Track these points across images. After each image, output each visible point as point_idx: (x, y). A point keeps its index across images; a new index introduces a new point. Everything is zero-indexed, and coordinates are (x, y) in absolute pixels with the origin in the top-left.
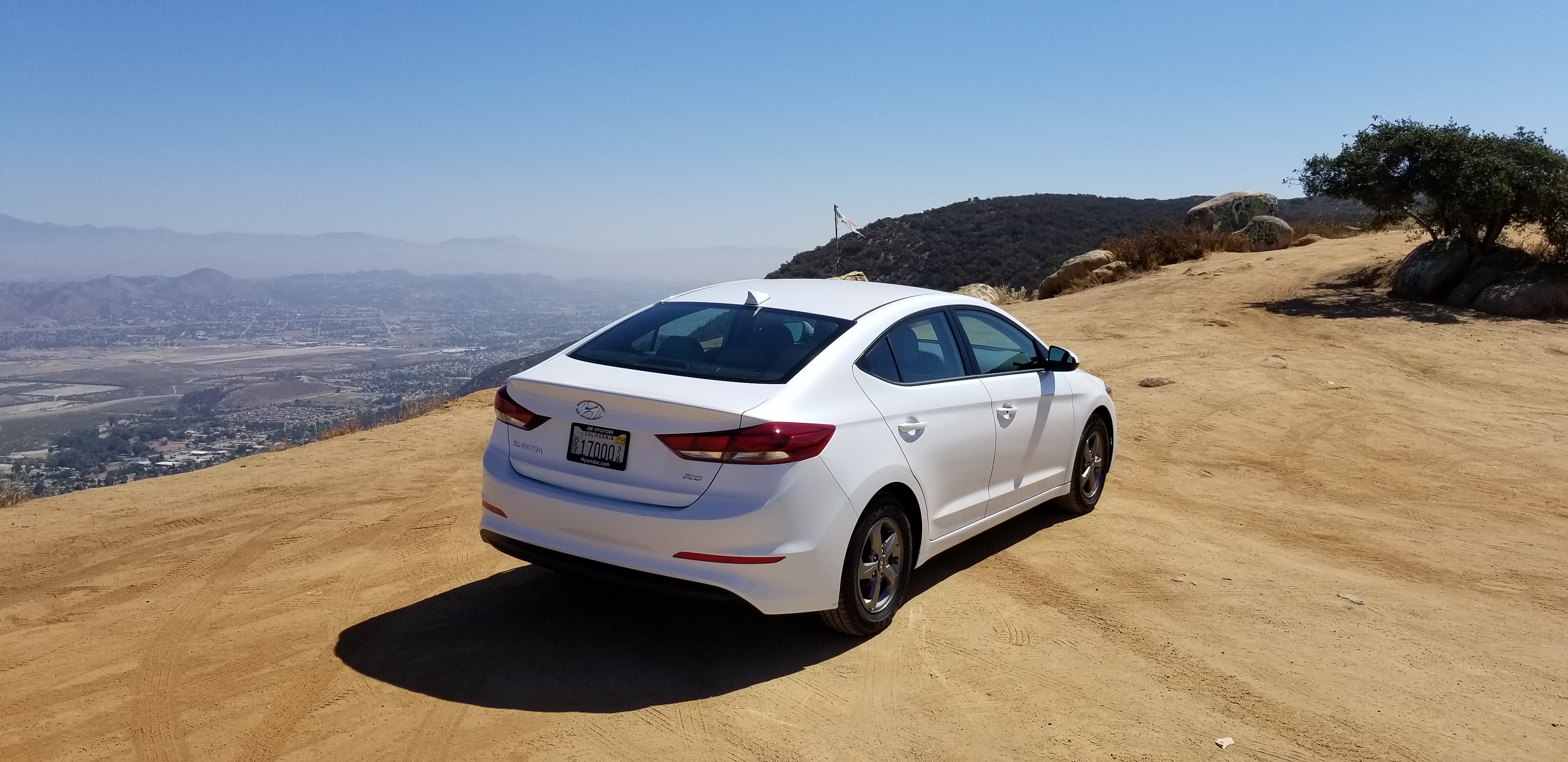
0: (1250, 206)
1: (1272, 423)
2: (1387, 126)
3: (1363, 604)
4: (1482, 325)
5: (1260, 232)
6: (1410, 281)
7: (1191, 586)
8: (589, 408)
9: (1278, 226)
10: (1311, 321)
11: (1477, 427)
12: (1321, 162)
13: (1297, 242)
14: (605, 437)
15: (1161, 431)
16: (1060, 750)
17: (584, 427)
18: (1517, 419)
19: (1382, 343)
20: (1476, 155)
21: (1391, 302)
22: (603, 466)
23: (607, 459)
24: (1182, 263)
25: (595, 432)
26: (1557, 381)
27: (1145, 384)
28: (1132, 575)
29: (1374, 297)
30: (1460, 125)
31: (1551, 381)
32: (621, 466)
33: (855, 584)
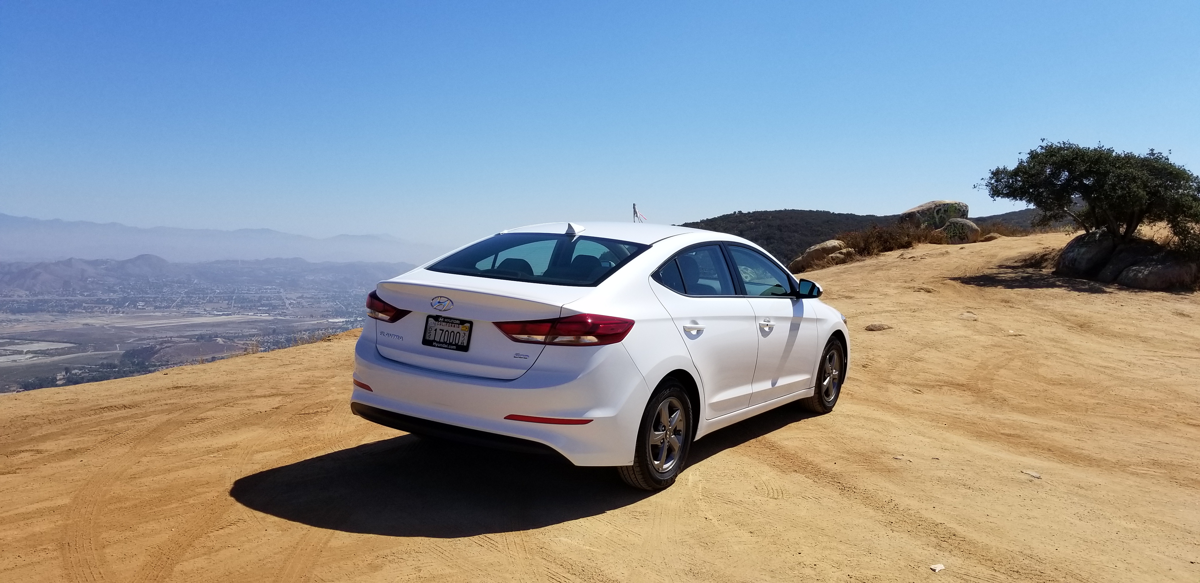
0: (948, 211)
1: (967, 357)
2: (1051, 146)
3: (1041, 479)
4: (1124, 295)
5: (955, 230)
6: (1069, 264)
7: (908, 463)
8: (441, 302)
9: (968, 226)
10: (994, 290)
11: (1123, 364)
12: (1002, 172)
13: (983, 239)
14: (453, 326)
15: (883, 361)
16: (808, 571)
17: (436, 318)
18: (1153, 360)
19: (1049, 306)
20: (1119, 168)
21: (1055, 278)
22: (450, 349)
23: (454, 343)
24: (896, 251)
25: (446, 322)
26: (1182, 335)
27: (870, 329)
28: (863, 454)
29: (1042, 275)
30: (1107, 147)
31: (1178, 335)
32: (465, 348)
33: (647, 447)
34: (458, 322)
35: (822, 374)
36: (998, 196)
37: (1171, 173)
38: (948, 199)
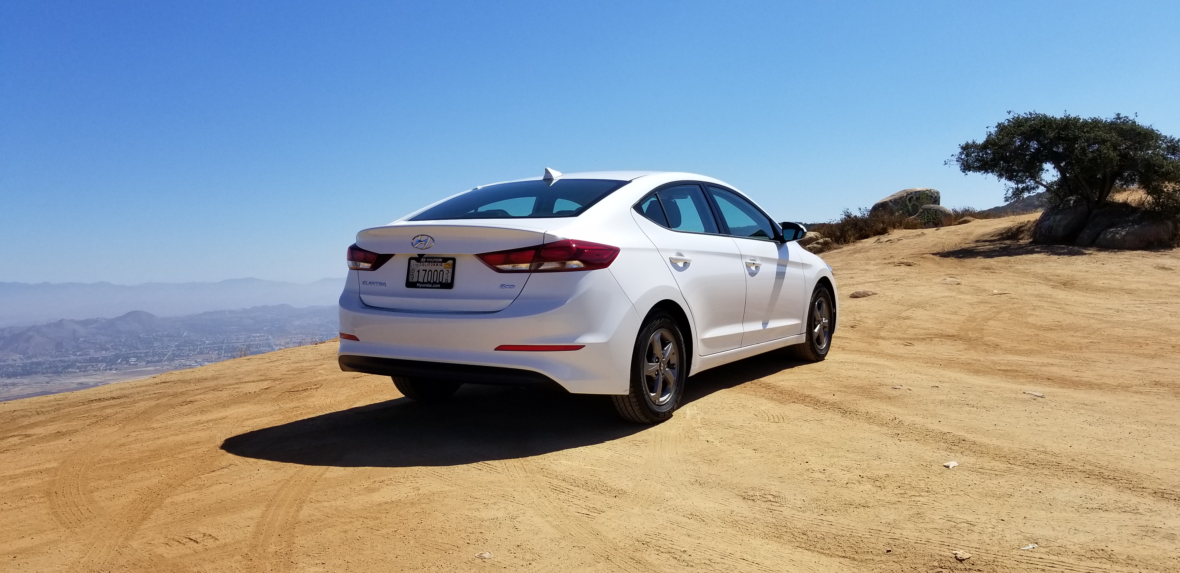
0: (920, 199)
1: (955, 313)
2: (1018, 118)
3: (1045, 398)
4: (1103, 255)
5: (929, 215)
6: (1046, 232)
7: (908, 391)
8: (421, 240)
9: (942, 212)
10: (974, 261)
11: (1110, 311)
12: (972, 146)
13: (956, 223)
14: (436, 265)
15: (870, 322)
16: (817, 475)
17: (418, 258)
18: (1140, 307)
19: (1030, 269)
20: (1088, 132)
21: (1034, 246)
22: (435, 288)
23: (438, 282)
24: (872, 238)
25: (428, 262)
26: (1166, 285)
27: (854, 296)
28: (861, 388)
29: (1020, 245)
30: (1073, 115)
31: (1162, 285)
32: (449, 285)
33: (642, 377)
34: (441, 260)
35: (812, 322)
36: (969, 171)
37: (1139, 133)
38: (919, 187)
